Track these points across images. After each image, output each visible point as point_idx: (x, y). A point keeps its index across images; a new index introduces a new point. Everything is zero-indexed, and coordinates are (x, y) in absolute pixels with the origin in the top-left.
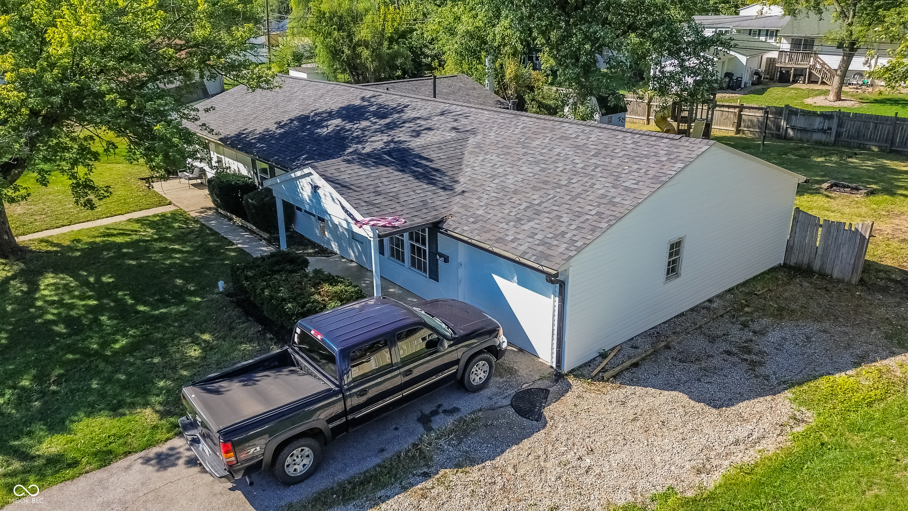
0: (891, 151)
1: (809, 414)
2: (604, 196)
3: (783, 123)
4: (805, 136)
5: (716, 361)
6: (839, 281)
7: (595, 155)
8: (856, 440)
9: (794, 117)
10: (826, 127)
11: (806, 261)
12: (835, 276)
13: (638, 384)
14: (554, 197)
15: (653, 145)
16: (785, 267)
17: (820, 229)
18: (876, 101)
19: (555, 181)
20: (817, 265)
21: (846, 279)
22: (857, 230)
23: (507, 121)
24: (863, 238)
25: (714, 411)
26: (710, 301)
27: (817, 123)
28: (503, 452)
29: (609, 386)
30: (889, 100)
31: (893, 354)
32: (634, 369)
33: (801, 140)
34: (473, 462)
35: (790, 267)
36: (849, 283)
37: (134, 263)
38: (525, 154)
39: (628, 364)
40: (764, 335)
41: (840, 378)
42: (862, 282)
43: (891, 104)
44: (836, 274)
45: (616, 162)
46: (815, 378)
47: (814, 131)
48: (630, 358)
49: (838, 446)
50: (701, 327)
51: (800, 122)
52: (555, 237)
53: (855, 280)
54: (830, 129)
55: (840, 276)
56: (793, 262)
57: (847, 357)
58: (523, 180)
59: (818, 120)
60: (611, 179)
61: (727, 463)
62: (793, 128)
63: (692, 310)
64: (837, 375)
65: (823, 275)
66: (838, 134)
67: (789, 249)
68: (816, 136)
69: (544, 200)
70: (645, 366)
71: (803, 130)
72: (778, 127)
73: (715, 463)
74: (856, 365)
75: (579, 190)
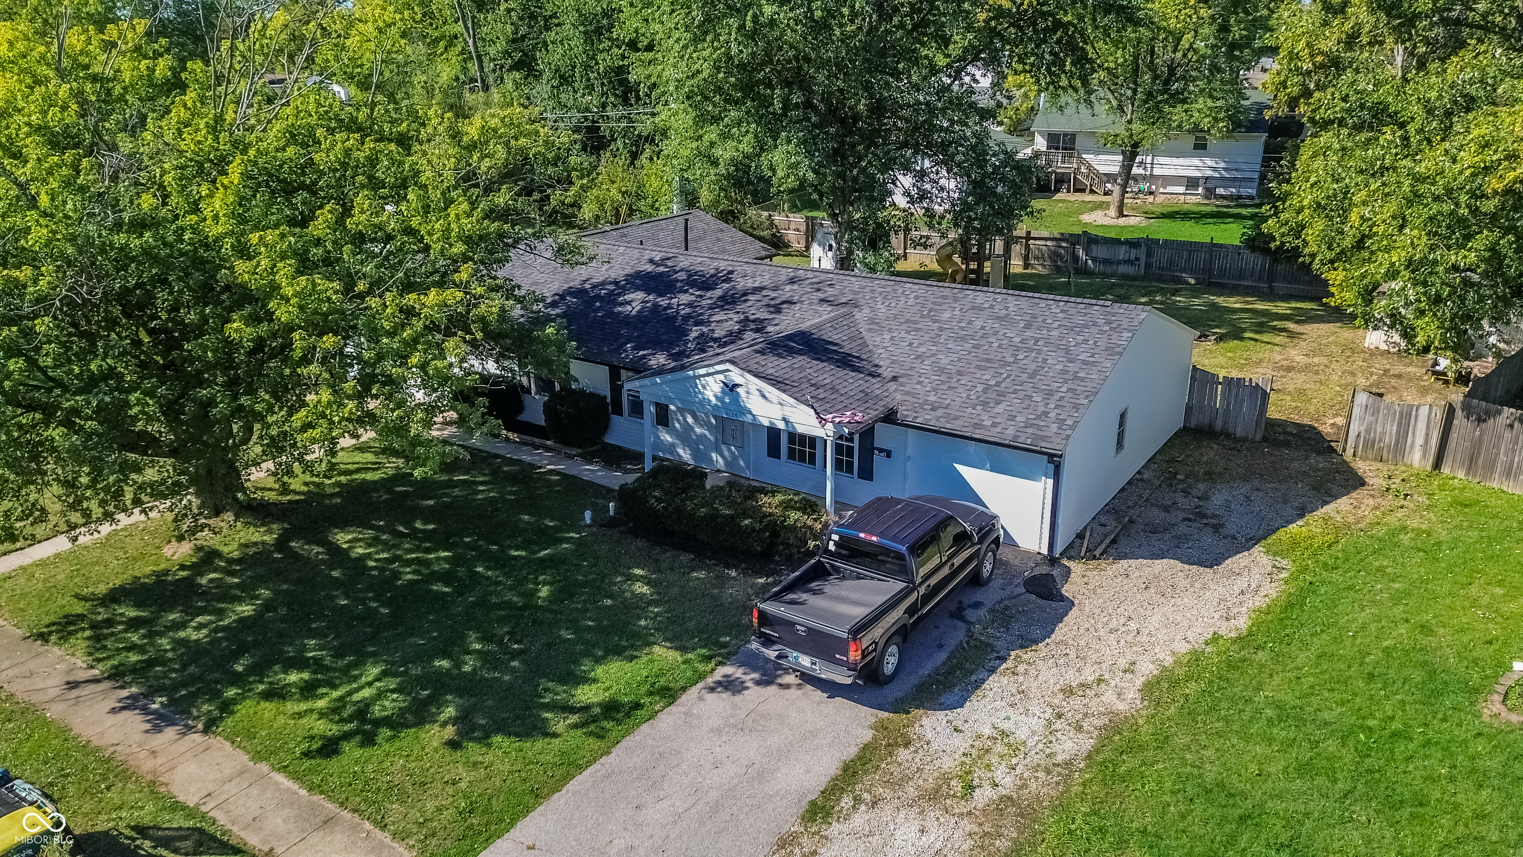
0: (1210, 284)
1: (1285, 562)
2: (1064, 372)
3: (1081, 253)
4: (1109, 269)
5: (1182, 528)
6: (1244, 440)
7: (1028, 326)
8: (1335, 576)
9: (1094, 247)
10: (1133, 257)
11: (1206, 421)
12: (1238, 435)
13: (1125, 557)
14: (1009, 376)
15: (1086, 314)
16: (1185, 430)
17: (1220, 387)
18: (1164, 216)
19: (999, 358)
20: (1219, 425)
21: (1250, 437)
22: (1257, 384)
23: (889, 289)
24: (1264, 392)
25: (1208, 570)
26: (1139, 472)
27: (1122, 253)
28: (1053, 631)
29: (1103, 564)
30: (1177, 213)
31: (1326, 503)
32: (1115, 546)
33: (1105, 275)
34: (1036, 642)
35: (1192, 430)
36: (1253, 441)
37: (432, 502)
38: (941, 329)
39: (1108, 541)
40: (1208, 499)
41: (1293, 528)
42: (1265, 439)
43: (1182, 219)
44: (1239, 433)
45: (1055, 333)
46: (1274, 532)
47: (1119, 263)
48: (1106, 536)
49: (1323, 583)
50: (1147, 499)
51: (1101, 252)
52: (1038, 417)
53: (1258, 437)
54: (1137, 259)
55: (1243, 434)
56: (1193, 423)
57: (1289, 511)
58: (959, 360)
59: (1123, 248)
60: (1062, 353)
61: (1244, 609)
62: (1094, 260)
63: (1129, 483)
64: (1290, 527)
65: (1228, 436)
66: (1148, 266)
67: (1189, 409)
68: (1122, 269)
69: (999, 379)
70: (1123, 541)
71: (1106, 262)
72: (1076, 258)
73: (1236, 611)
74: (1301, 516)
75: (1034, 367)
